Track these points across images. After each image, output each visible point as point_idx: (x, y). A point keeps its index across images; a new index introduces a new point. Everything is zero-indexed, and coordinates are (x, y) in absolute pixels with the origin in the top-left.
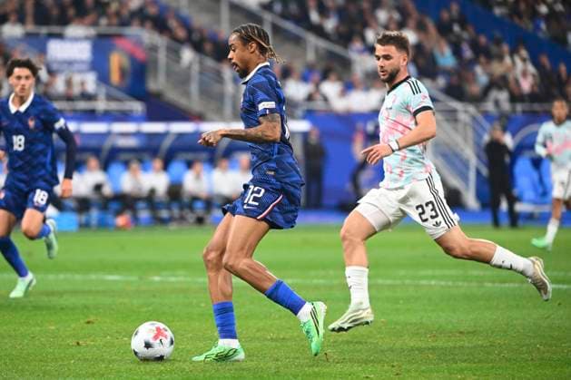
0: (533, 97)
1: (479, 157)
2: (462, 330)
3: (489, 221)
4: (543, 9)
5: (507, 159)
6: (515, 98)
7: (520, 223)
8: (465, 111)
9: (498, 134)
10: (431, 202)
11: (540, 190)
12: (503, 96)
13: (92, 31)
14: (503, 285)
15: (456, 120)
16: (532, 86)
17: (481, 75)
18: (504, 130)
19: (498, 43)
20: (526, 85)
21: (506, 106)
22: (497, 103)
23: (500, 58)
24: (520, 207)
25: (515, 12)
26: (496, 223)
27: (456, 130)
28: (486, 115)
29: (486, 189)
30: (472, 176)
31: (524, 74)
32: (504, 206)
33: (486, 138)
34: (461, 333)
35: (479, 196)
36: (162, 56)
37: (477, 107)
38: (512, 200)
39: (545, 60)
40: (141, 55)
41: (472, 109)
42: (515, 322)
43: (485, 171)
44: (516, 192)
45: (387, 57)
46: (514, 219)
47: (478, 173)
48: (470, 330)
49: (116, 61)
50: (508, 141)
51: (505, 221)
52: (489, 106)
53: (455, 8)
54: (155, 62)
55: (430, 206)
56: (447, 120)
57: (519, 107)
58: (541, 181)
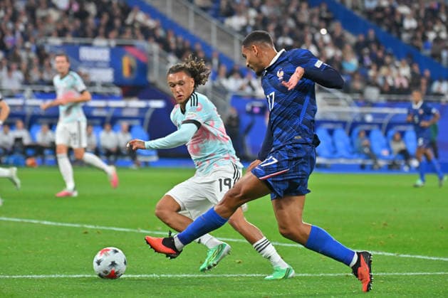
13: (113, 43)
36: (156, 59)
40: (143, 58)
49: (127, 62)
54: (152, 63)
58: (333, 144)
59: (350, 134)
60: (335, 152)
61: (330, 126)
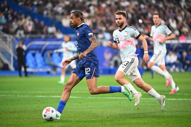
0: (33, 33)
1: (14, 53)
2: (10, 111)
3: (18, 74)
4: (35, 3)
5: (24, 54)
6: (26, 33)
7: (28, 75)
8: (9, 38)
9: (21, 45)
10: (128, 62)
11: (35, 64)
12: (22, 32)
14: (23, 96)
15: (6, 41)
16: (32, 29)
17: (15, 25)
18: (23, 44)
19: (21, 14)
20: (30, 28)
21: (23, 36)
22: (20, 35)
23: (21, 19)
24: (29, 70)
25: (26, 4)
26: (20, 75)
27: (6, 44)
28: (17, 39)
29: (17, 63)
30: (12, 59)
31: (29, 24)
32: (23, 69)
33: (17, 46)
34: (10, 112)
35: (14, 66)
37: (14, 36)
38: (26, 67)
39: (36, 20)
41: (12, 37)
42: (28, 109)
43: (16, 58)
44: (27, 64)
45: (120, 19)
46: (26, 74)
47: (14, 58)
48: (13, 111)
50: (24, 47)
51: (23, 74)
52: (17, 36)
53: (6, 3)
55: (127, 62)
56: (4, 41)
57: (28, 36)
58: (35, 61)
59: (43, 55)
60: (36, 65)
61: (33, 52)
